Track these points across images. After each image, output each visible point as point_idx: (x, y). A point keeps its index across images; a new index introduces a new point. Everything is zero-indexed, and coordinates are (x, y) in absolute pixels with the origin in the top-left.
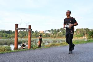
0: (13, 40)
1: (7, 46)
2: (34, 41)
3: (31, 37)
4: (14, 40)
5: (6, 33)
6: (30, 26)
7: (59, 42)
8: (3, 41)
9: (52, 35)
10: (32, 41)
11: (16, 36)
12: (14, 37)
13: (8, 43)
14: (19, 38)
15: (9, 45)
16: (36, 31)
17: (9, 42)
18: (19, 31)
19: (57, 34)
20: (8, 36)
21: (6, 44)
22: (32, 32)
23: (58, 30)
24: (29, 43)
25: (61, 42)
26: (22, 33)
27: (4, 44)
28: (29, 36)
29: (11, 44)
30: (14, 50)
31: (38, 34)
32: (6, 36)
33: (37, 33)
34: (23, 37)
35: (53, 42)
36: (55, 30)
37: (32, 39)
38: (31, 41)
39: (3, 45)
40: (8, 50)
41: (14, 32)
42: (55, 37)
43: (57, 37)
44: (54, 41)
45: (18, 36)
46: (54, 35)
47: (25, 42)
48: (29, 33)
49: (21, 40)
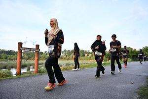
0: (15, 62)
1: (7, 70)
3: (38, 60)
4: (17, 62)
5: (6, 54)
6: (38, 46)
8: (2, 64)
9: (65, 56)
10: (40, 64)
11: (18, 58)
12: (16, 59)
13: (8, 67)
14: (23, 60)
15: (10, 69)
16: (46, 52)
17: (10, 65)
18: (23, 51)
19: (71, 56)
20: (9, 58)
21: (5, 68)
22: (41, 52)
24: (35, 66)
26: (28, 54)
27: (2, 67)
28: (36, 58)
29: (12, 68)
30: (15, 76)
32: (6, 58)
34: (29, 58)
36: (69, 51)
38: (38, 64)
39: (1, 69)
40: (7, 76)
41: (17, 52)
42: (68, 60)
43: (71, 59)
44: (67, 64)
45: (21, 58)
46: (68, 57)
47: (31, 65)
48: (36, 55)
49: (27, 63)
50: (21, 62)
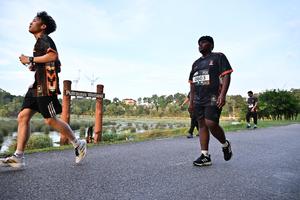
1: (43, 135)
2: (109, 123)
3: (101, 115)
6: (100, 88)
7: (171, 127)
9: (155, 109)
10: (105, 124)
13: (44, 128)
14: (71, 116)
15: (47, 133)
16: (115, 99)
18: (72, 97)
19: (167, 108)
21: (39, 130)
22: (107, 101)
23: (170, 98)
25: (175, 128)
26: (81, 104)
28: (98, 112)
29: (52, 130)
30: (59, 145)
31: (120, 106)
33: (117, 104)
34: (83, 112)
35: (157, 127)
36: (162, 97)
37: (106, 119)
38: (102, 124)
42: (161, 116)
43: (167, 115)
44: (159, 124)
45: (69, 112)
46: (160, 110)
48: (97, 104)
49: (79, 121)
50: (69, 118)
